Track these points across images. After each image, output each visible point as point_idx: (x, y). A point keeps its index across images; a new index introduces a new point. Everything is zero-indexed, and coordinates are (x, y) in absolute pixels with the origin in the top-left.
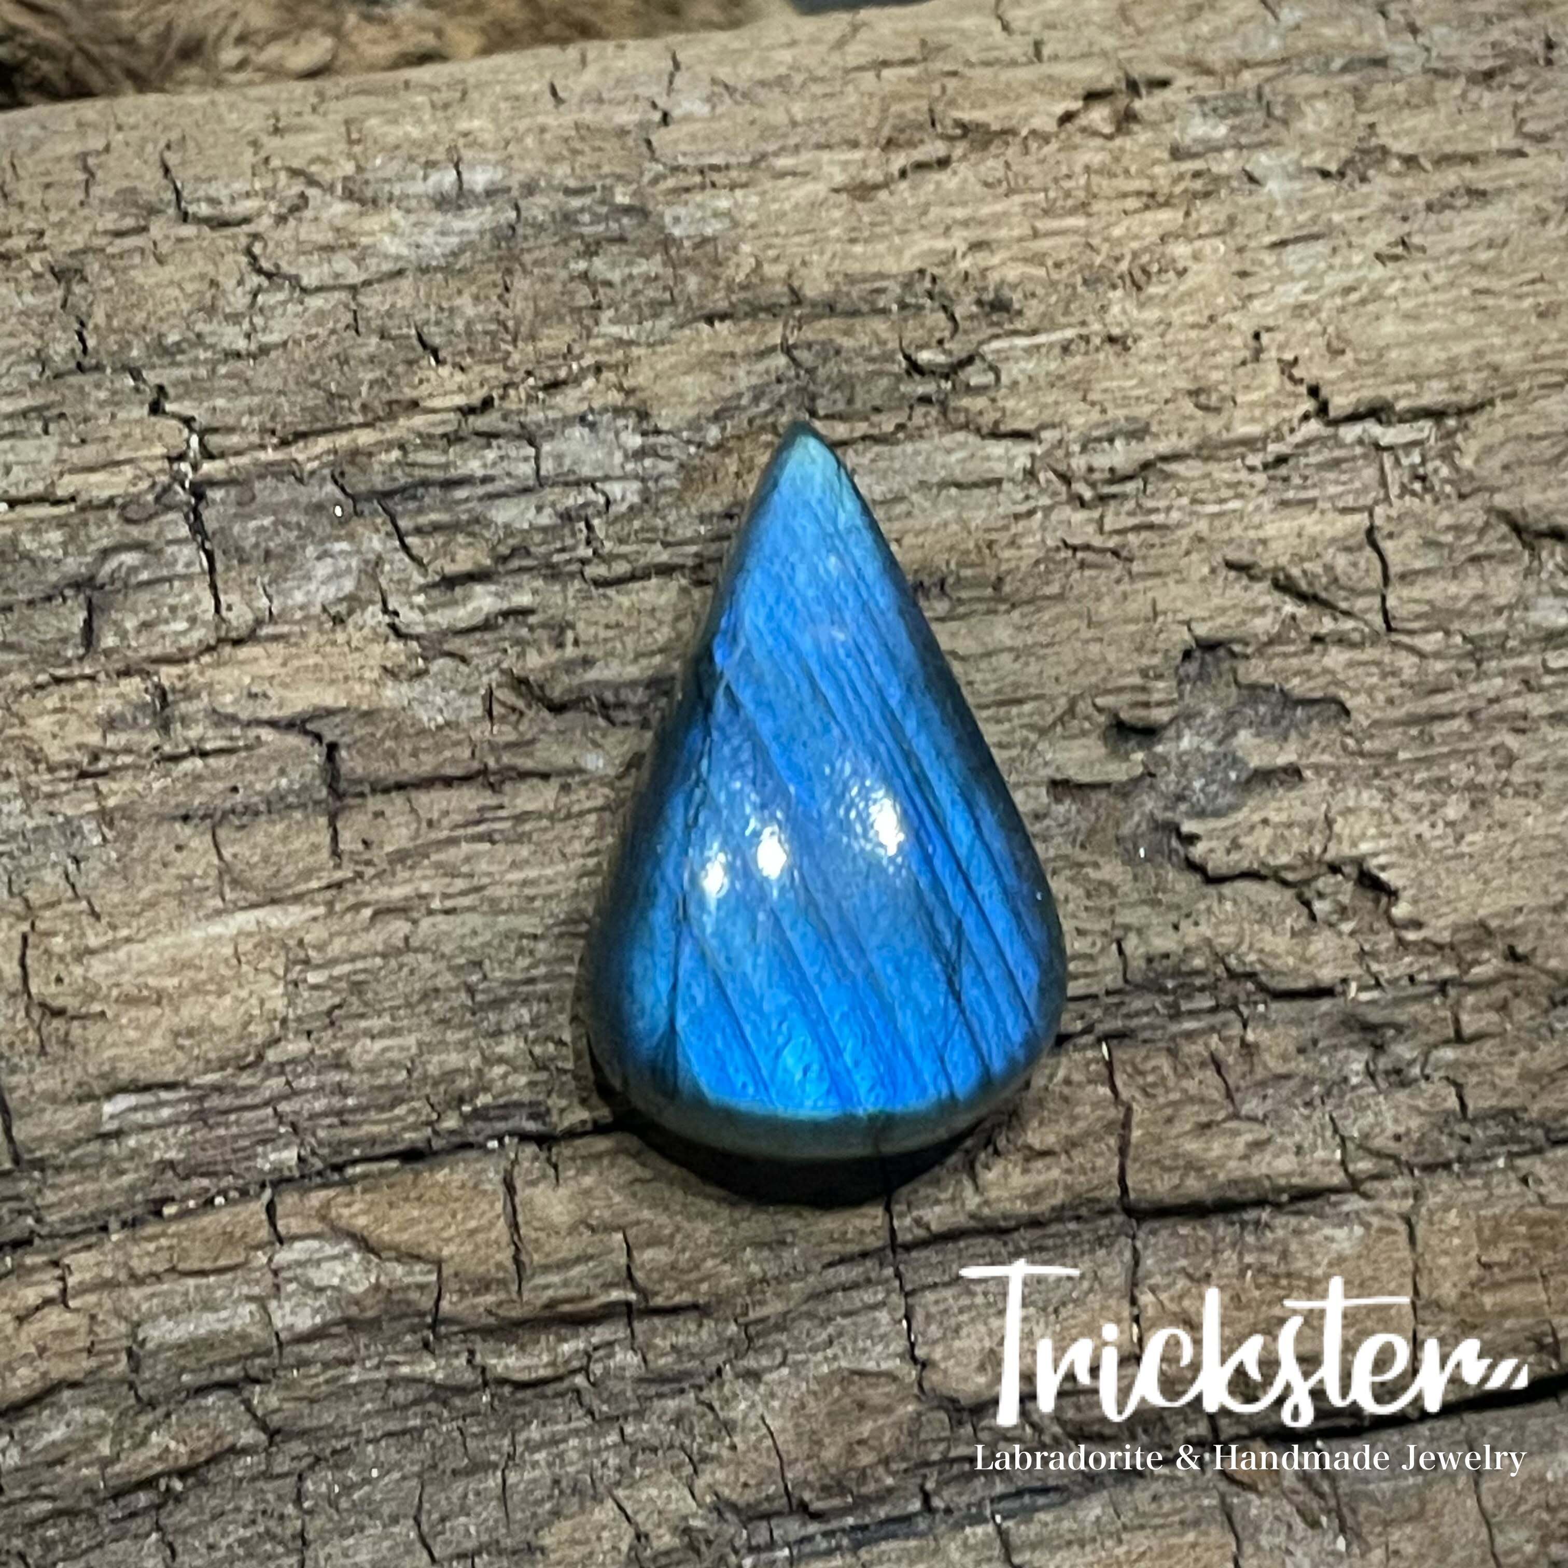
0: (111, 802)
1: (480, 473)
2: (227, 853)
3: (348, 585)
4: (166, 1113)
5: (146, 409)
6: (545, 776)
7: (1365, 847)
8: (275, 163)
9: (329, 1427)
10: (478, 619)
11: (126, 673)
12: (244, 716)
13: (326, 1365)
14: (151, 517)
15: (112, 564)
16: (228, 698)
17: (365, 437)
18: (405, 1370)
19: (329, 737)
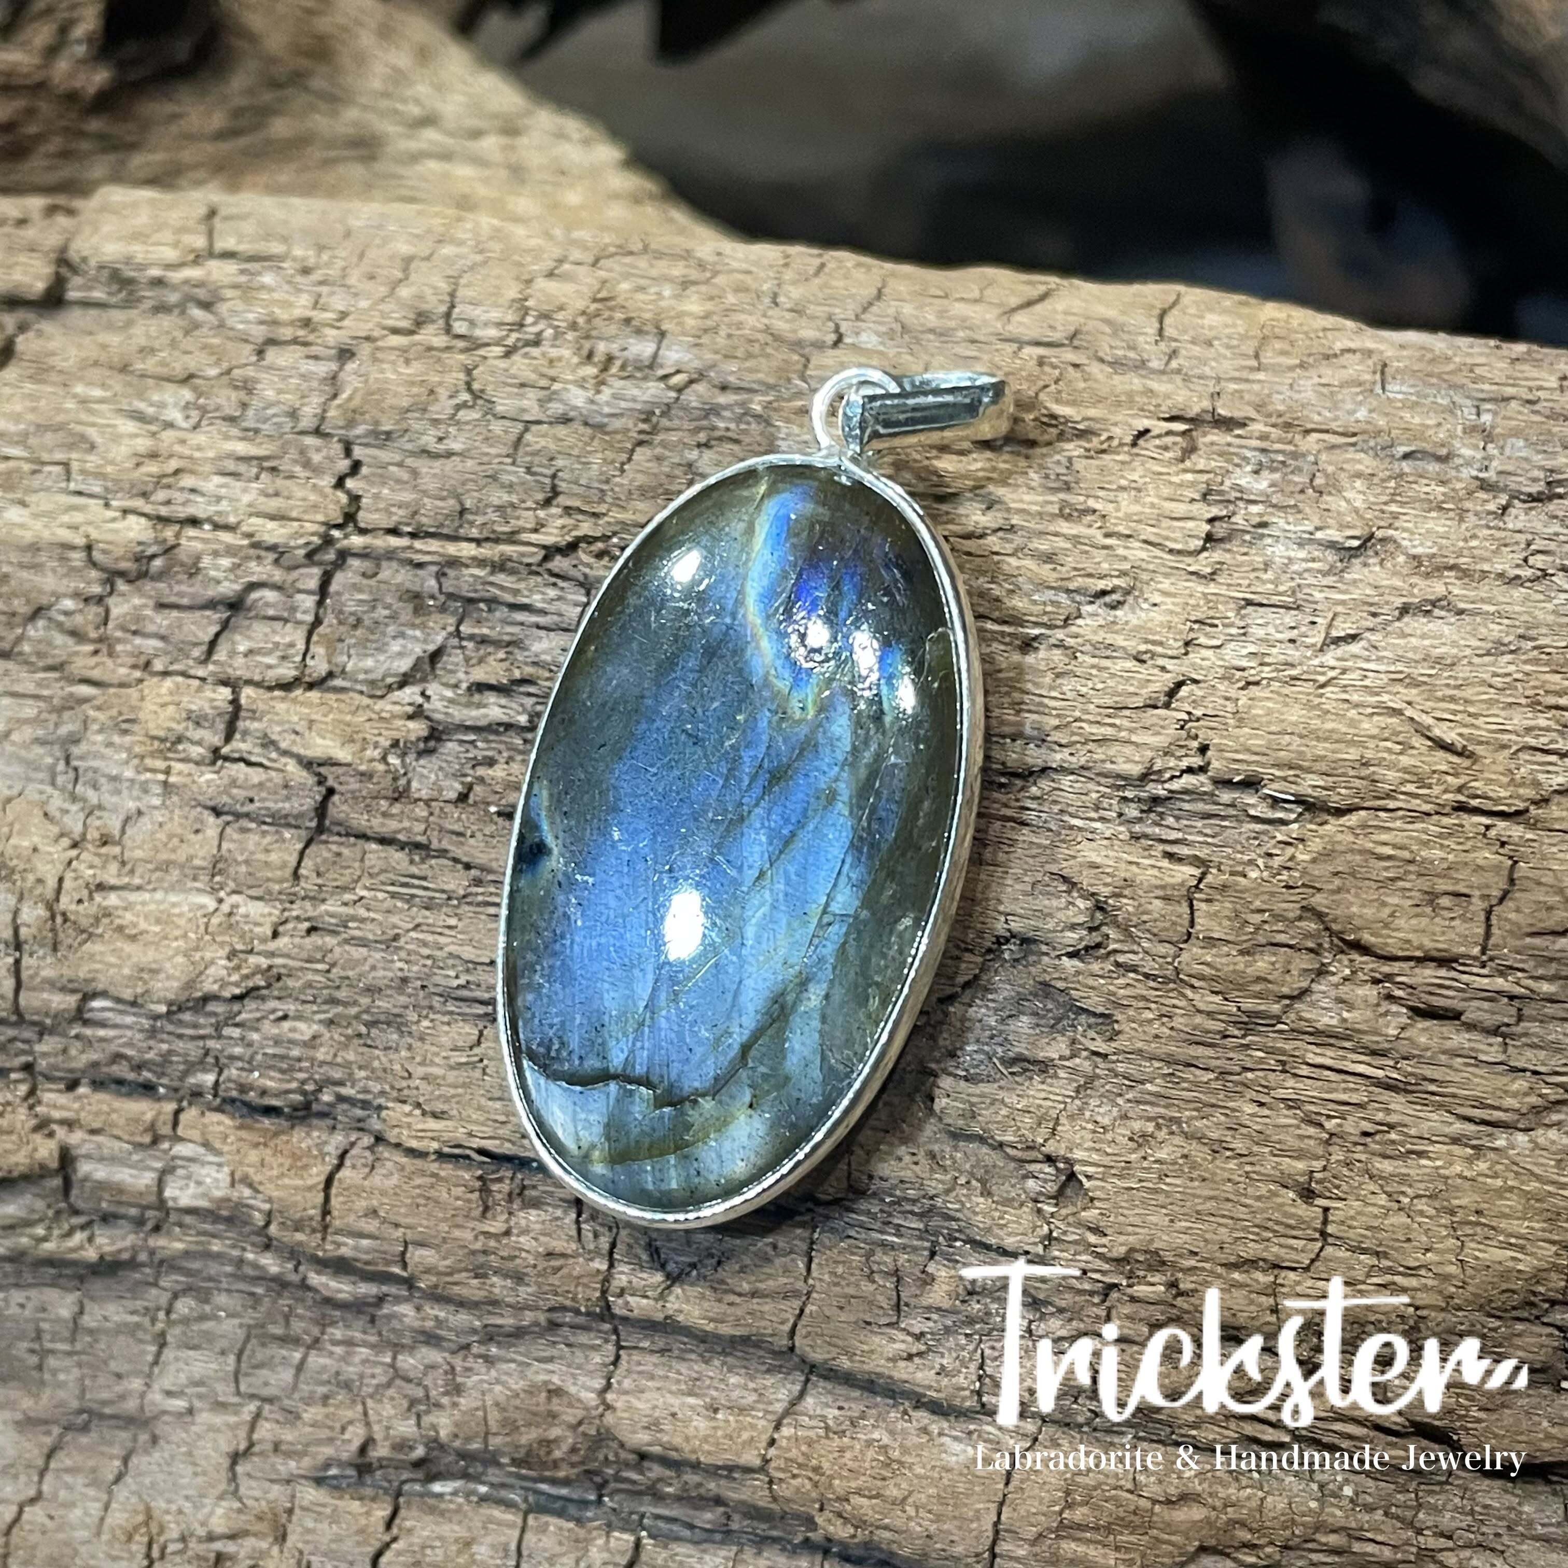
0: (172, 779)
1: (540, 605)
2: (225, 846)
3: (404, 665)
4: (129, 1020)
5: (333, 481)
6: (468, 867)
7: (1078, 1154)
8: (530, 303)
9: (199, 1271)
10: (483, 723)
11: (225, 683)
12: (283, 745)
13: (199, 1233)
14: (296, 567)
15: (255, 595)
16: (278, 729)
17: (467, 550)
18: (250, 1256)
19: (330, 782)
